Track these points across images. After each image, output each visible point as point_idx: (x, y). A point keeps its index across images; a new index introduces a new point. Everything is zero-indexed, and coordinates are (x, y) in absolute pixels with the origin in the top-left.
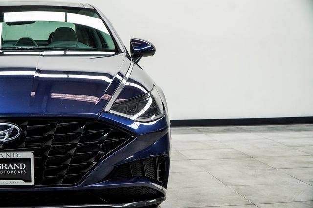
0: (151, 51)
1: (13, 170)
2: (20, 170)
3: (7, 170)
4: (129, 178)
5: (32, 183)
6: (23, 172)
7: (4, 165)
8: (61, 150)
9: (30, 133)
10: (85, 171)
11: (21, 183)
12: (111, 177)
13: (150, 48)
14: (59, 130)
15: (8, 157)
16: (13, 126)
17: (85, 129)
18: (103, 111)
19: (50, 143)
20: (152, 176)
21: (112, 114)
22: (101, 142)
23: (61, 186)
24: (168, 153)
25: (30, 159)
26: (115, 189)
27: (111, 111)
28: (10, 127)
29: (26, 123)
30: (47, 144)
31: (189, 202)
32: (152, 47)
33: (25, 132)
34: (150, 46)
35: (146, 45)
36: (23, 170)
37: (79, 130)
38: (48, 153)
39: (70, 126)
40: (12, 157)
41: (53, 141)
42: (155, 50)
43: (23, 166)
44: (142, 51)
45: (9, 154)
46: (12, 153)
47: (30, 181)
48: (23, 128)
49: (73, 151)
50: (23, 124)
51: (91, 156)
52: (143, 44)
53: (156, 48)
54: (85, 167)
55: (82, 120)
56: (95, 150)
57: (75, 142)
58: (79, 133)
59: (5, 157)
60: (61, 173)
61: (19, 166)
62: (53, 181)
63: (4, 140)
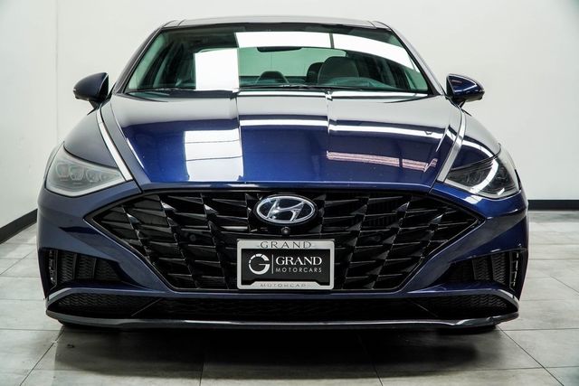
0: (477, 93)
1: (303, 266)
2: (313, 267)
3: (293, 266)
4: (471, 282)
5: (331, 287)
6: (318, 270)
7: (289, 259)
8: (373, 238)
9: (330, 211)
10: (409, 270)
11: (313, 286)
12: (445, 280)
13: (475, 88)
14: (372, 209)
15: (296, 247)
16: (304, 201)
17: (410, 207)
18: (436, 181)
19: (358, 227)
20: (501, 281)
21: (449, 186)
22: (433, 227)
23: (371, 292)
24: (525, 245)
25: (329, 251)
26: (450, 298)
27: (448, 182)
28: (299, 202)
29: (323, 198)
30: (353, 228)
31: (541, 322)
32: (479, 87)
33: (321, 210)
34: (476, 86)
35: (470, 84)
36: (318, 267)
37: (400, 209)
38: (354, 242)
39: (386, 202)
40: (302, 247)
41: (363, 225)
42: (483, 93)
43: (317, 261)
44: (464, 93)
45: (297, 242)
46: (302, 242)
47: (328, 284)
48: (319, 204)
49: (391, 240)
50: (318, 198)
51: (418, 248)
52: (466, 83)
53: (485, 89)
54: (408, 264)
55: (406, 194)
56: (424, 239)
57: (394, 226)
58: (401, 214)
59: (291, 247)
60: (372, 272)
61: (312, 261)
62: (360, 285)
63: (291, 221)
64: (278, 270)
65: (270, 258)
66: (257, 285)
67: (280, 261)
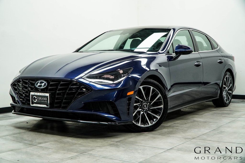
3: (41, 100)
6: (46, 102)
18: (81, 78)
25: (48, 96)
27: (85, 78)
28: (44, 82)
47: (48, 106)
59: (41, 95)
61: (45, 99)
63: (42, 88)
64: (39, 101)
65: (37, 97)
66: (34, 105)
67: (39, 98)
